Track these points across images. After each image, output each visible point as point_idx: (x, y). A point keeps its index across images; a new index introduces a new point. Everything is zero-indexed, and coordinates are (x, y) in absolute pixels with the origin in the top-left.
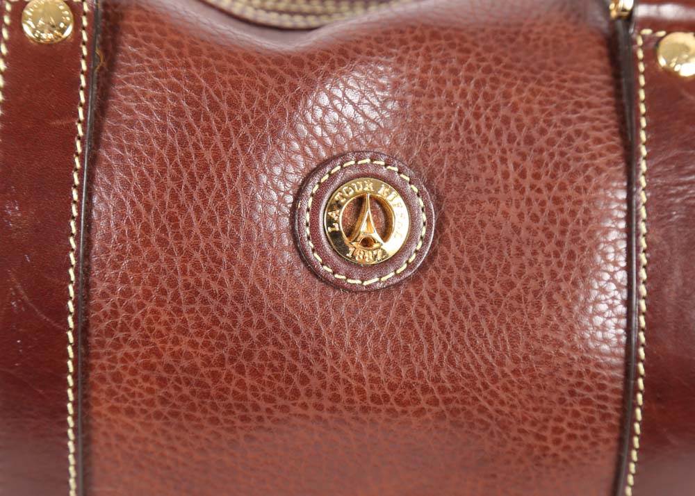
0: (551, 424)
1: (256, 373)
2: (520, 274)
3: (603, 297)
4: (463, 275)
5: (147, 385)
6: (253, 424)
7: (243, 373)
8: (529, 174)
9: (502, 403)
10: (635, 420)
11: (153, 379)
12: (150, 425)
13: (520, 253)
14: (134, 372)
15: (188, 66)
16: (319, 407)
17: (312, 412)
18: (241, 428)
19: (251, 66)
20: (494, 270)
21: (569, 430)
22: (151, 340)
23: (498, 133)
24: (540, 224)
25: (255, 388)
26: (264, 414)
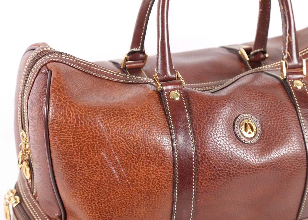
0: (293, 167)
1: (233, 166)
2: (281, 135)
3: (298, 137)
4: (269, 137)
5: (209, 172)
6: (232, 177)
7: (230, 166)
8: (277, 113)
9: (283, 164)
11: (211, 170)
12: (210, 182)
13: (279, 130)
14: (207, 170)
15: (205, 100)
16: (246, 171)
17: (245, 173)
18: (230, 179)
19: (218, 99)
20: (275, 135)
21: (297, 168)
22: (210, 161)
23: (268, 106)
24: (282, 123)
25: (233, 169)
26: (235, 175)
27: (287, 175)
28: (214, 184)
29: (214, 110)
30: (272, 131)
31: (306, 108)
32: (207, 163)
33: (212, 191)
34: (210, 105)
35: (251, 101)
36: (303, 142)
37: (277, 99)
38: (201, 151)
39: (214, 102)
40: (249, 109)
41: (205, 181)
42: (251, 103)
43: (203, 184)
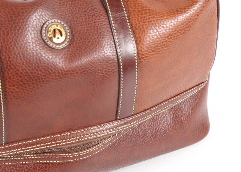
0: (104, 70)
1: (41, 71)
2: (91, 39)
3: (108, 41)
4: (79, 42)
5: (17, 78)
6: (42, 83)
7: (38, 71)
8: (87, 18)
9: (94, 67)
10: (121, 65)
11: (18, 76)
13: (90, 35)
14: (14, 76)
15: (10, 7)
16: (56, 76)
17: (54, 77)
18: (39, 84)
20: (86, 40)
21: (108, 71)
22: (17, 67)
23: (79, 11)
24: (92, 28)
25: (41, 74)
26: (44, 80)
27: (99, 77)
28: (23, 90)
29: (19, 16)
30: (82, 36)
31: (117, 12)
32: (13, 69)
33: (22, 97)
34: (15, 12)
35: (61, 7)
36: (114, 46)
37: (88, 4)
38: (6, 58)
39: (20, 8)
40: (59, 15)
41: (13, 87)
42: (61, 9)
43: (12, 90)
